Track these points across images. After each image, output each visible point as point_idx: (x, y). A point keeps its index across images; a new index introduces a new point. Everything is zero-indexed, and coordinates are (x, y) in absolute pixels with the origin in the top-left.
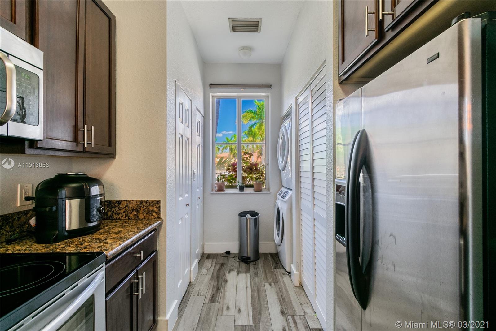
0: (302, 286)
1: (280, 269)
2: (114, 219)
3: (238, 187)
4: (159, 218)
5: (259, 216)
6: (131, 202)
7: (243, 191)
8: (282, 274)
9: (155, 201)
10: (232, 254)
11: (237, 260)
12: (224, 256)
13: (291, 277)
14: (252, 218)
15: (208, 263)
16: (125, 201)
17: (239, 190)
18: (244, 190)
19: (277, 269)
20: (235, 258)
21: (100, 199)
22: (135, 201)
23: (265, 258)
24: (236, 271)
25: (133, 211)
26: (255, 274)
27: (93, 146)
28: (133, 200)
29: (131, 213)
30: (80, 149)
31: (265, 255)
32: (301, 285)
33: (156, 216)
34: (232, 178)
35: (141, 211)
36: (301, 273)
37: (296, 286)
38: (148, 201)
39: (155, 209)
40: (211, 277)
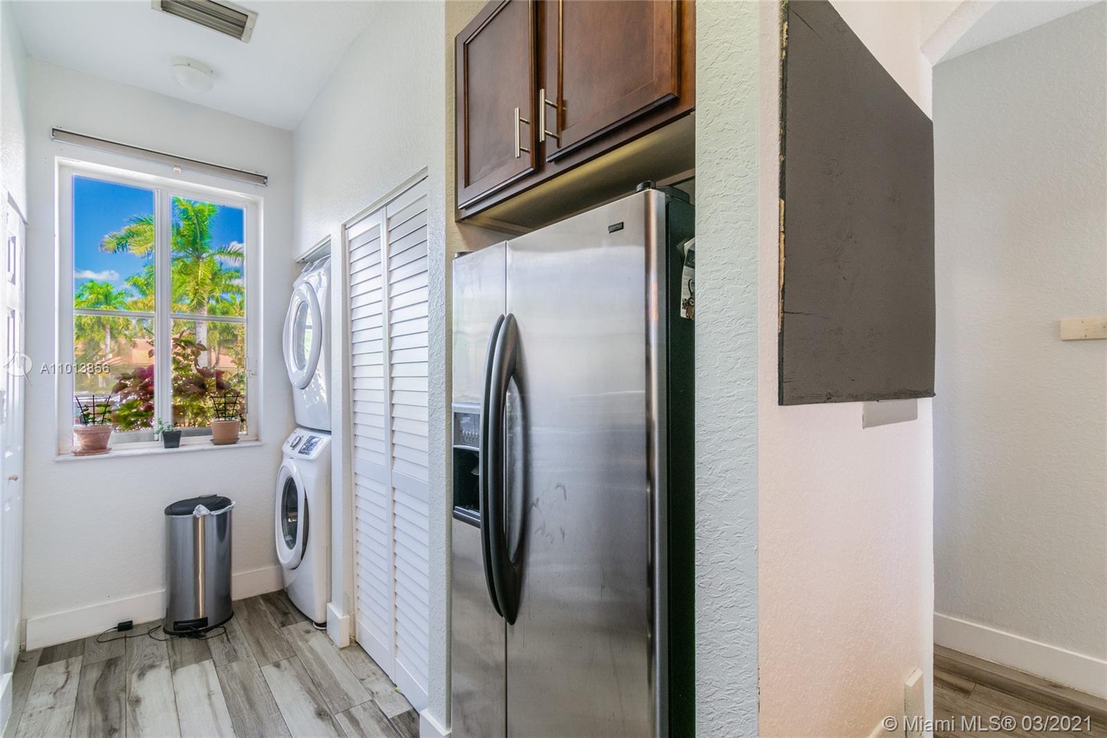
0: (357, 643)
1: (297, 623)
3: (160, 437)
5: (233, 507)
7: (176, 446)
8: (303, 634)
10: (138, 625)
11: (161, 635)
12: (110, 638)
13: (328, 633)
14: (213, 513)
15: (50, 676)
17: (163, 445)
18: (180, 444)
19: (290, 627)
20: (153, 634)
23: (248, 611)
24: (163, 668)
26: (228, 655)
31: (250, 603)
32: (355, 641)
34: (133, 411)
36: (354, 615)
37: (342, 649)
40: (72, 708)
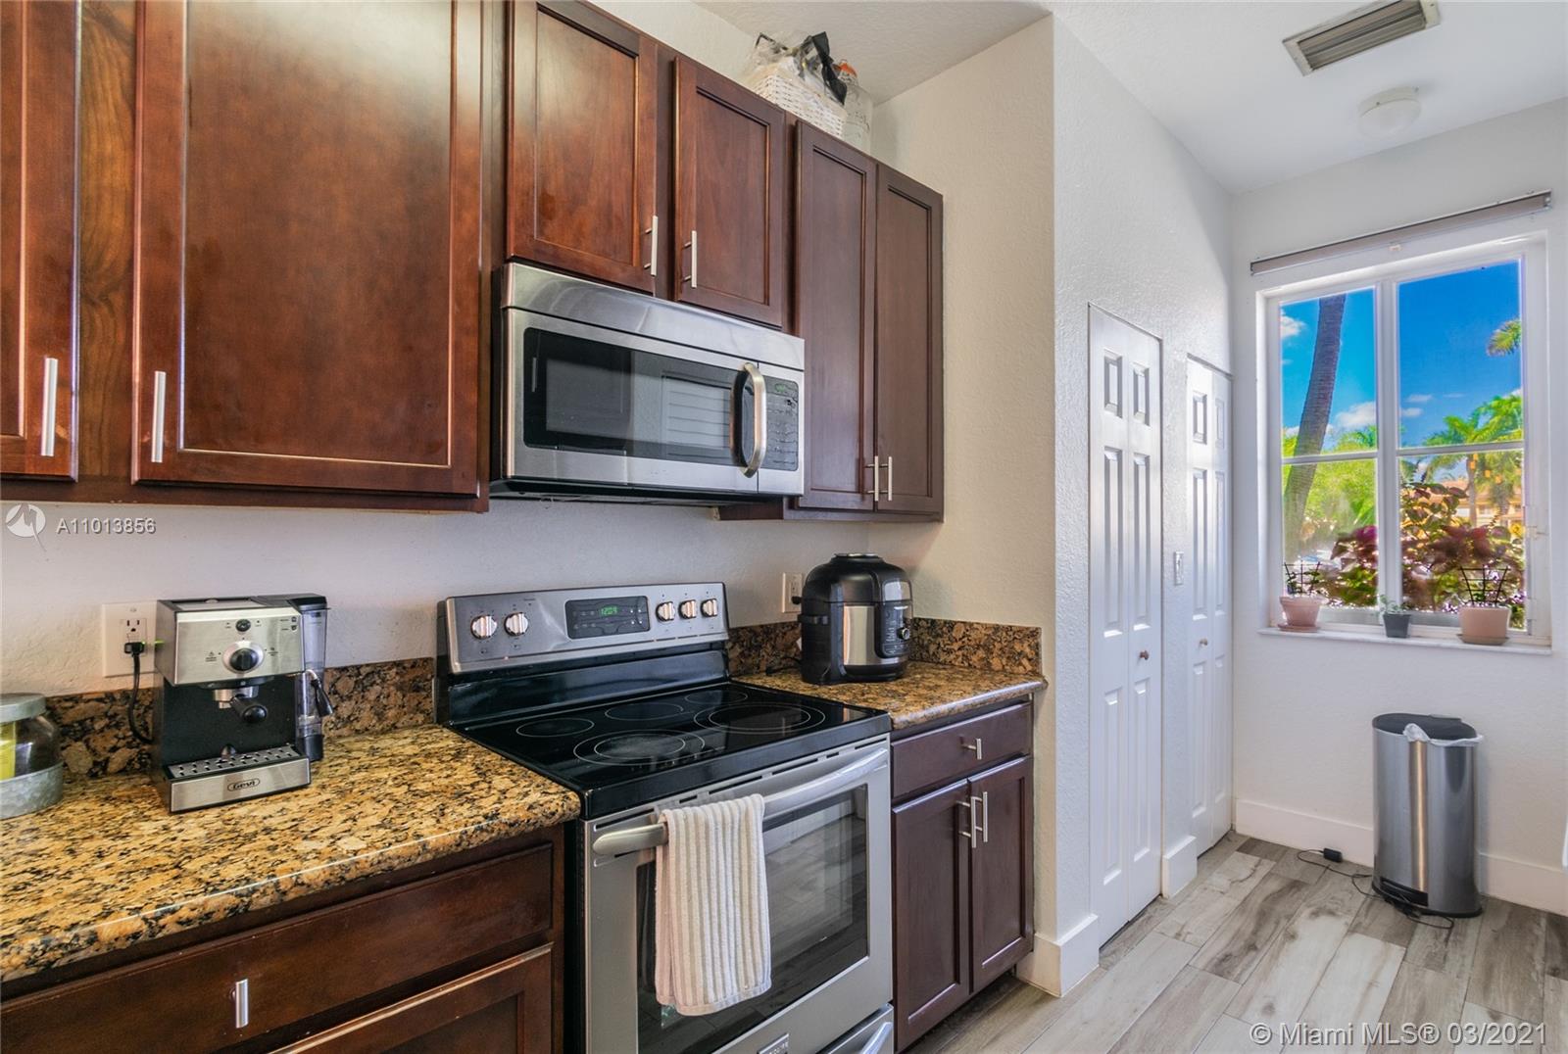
2: (940, 663)
3: (1381, 620)
4: (1036, 674)
5: (1478, 743)
6: (975, 626)
7: (1405, 636)
9: (1027, 629)
10: (1347, 862)
11: (1366, 888)
12: (1311, 860)
14: (1434, 741)
15: (1242, 864)
16: (962, 622)
17: (1385, 632)
18: (1409, 633)
20: (1355, 880)
21: (904, 610)
22: (982, 625)
23: (1510, 923)
25: (978, 649)
26: (1431, 957)
27: (890, 498)
28: (977, 623)
29: (975, 653)
30: (869, 506)
31: (1520, 912)
33: (1029, 668)
34: (1358, 585)
35: (996, 651)
38: (1011, 627)
39: (1027, 650)
40: (1237, 905)
